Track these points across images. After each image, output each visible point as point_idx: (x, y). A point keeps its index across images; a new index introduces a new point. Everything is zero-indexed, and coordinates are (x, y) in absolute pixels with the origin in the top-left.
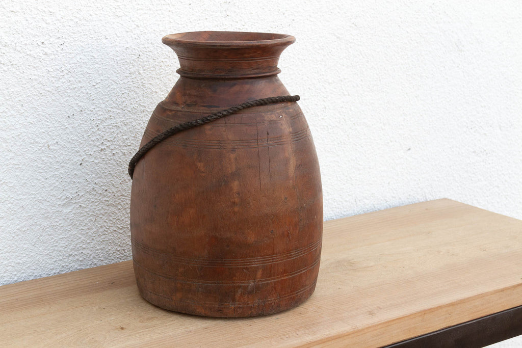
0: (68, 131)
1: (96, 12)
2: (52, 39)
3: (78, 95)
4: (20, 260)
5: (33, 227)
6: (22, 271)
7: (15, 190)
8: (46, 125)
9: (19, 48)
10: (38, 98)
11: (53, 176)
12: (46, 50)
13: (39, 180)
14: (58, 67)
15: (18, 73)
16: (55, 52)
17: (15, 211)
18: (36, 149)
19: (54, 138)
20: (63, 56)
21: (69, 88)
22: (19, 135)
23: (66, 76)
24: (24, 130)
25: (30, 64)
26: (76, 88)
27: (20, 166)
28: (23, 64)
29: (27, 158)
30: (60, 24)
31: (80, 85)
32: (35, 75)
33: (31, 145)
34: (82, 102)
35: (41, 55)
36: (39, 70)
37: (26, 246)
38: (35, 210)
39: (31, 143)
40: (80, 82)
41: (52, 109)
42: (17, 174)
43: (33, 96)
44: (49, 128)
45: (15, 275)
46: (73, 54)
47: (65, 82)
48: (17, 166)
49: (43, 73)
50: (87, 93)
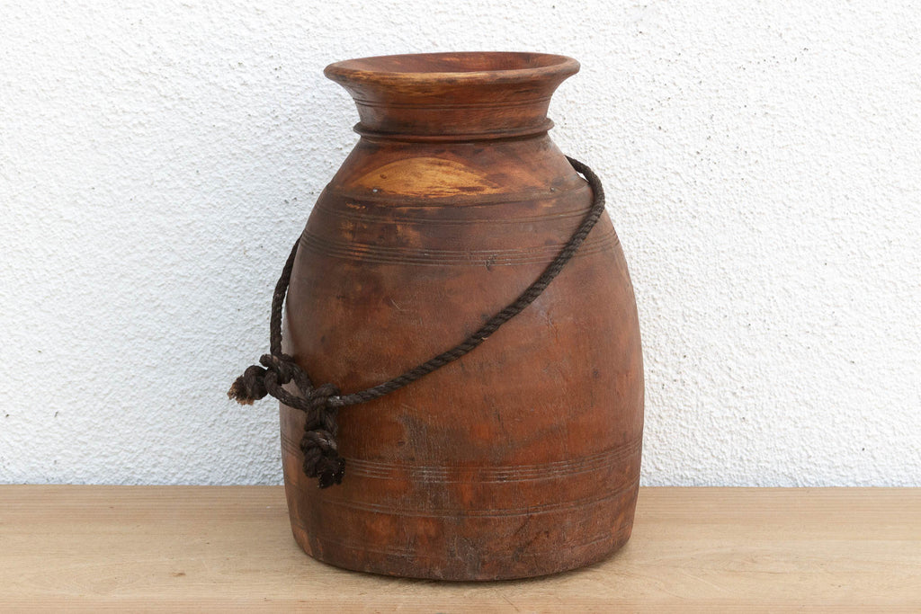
0: (284, 227)
1: (348, 14)
2: (258, 59)
3: (306, 164)
4: (184, 448)
5: (211, 394)
6: (187, 470)
7: (180, 322)
8: (242, 212)
9: (195, 72)
10: (229, 162)
11: (252, 306)
12: (246, 77)
13: (226, 310)
14: (268, 110)
15: (191, 114)
16: (264, 83)
17: (178, 359)
18: (220, 254)
19: (255, 237)
20: (279, 90)
21: (290, 149)
22: (189, 224)
23: (284, 128)
24: (200, 216)
25: (215, 100)
26: (302, 150)
27: (190, 281)
28: (201, 99)
29: (203, 266)
30: (276, 32)
31: (311, 145)
32: (223, 120)
33: (211, 246)
34: (314, 176)
35: (237, 85)
36: (231, 113)
37: (196, 425)
38: (215, 363)
39: (211, 242)
40: (311, 139)
41: (254, 184)
42: (183, 293)
43: (218, 158)
44: (248, 218)
45: (174, 474)
46: (298, 89)
47: (280, 138)
48: (183, 280)
49: (238, 118)
50: (325, 162)
